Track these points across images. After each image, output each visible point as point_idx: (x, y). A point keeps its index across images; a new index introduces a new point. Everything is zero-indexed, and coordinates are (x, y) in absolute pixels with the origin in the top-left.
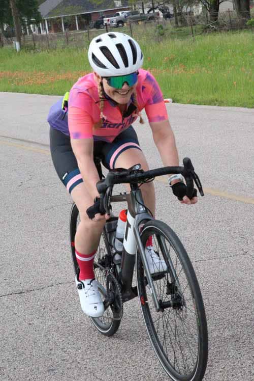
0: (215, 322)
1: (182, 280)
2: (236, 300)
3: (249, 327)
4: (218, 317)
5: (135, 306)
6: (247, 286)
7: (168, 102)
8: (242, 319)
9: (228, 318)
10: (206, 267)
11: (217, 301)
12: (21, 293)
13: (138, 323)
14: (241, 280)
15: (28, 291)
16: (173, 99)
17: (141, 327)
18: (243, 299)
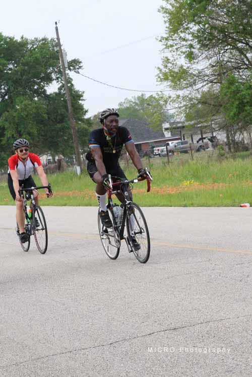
7: (245, 206)
12: (175, 329)
15: (181, 328)
16: (250, 204)
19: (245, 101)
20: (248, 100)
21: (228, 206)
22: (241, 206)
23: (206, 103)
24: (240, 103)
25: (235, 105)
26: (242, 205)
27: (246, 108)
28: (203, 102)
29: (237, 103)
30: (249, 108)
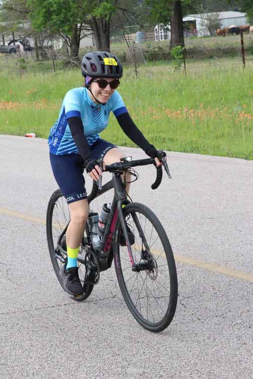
0: (86, 370)
1: (52, 324)
2: (106, 347)
3: (121, 376)
4: (89, 364)
5: (4, 352)
6: (117, 331)
7: (31, 136)
8: (113, 366)
9: (99, 366)
10: (75, 311)
11: (88, 347)
13: (7, 370)
14: (111, 325)
16: (36, 133)
17: (10, 374)
18: (113, 345)
19: (52, 9)
20: (55, 9)
21: (14, 135)
22: (27, 136)
23: (11, 9)
24: (46, 12)
25: (42, 14)
26: (27, 134)
27: (52, 17)
28: (9, 8)
29: (44, 10)
30: (56, 17)
